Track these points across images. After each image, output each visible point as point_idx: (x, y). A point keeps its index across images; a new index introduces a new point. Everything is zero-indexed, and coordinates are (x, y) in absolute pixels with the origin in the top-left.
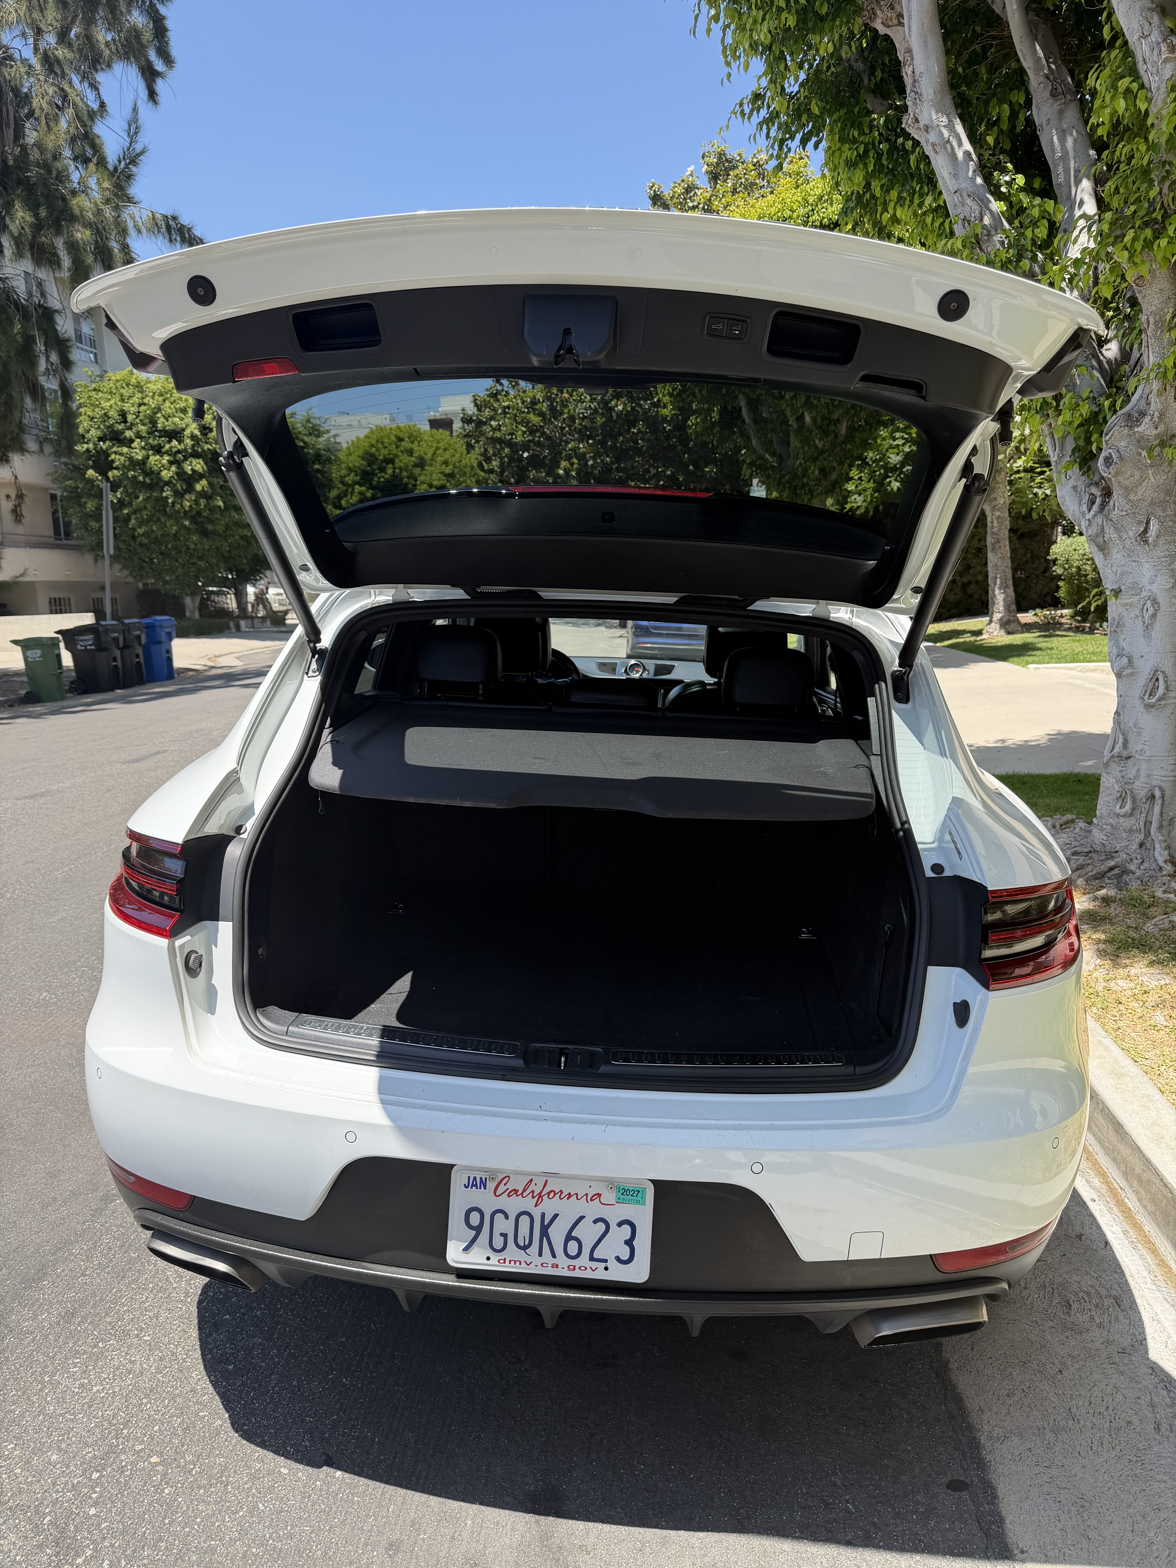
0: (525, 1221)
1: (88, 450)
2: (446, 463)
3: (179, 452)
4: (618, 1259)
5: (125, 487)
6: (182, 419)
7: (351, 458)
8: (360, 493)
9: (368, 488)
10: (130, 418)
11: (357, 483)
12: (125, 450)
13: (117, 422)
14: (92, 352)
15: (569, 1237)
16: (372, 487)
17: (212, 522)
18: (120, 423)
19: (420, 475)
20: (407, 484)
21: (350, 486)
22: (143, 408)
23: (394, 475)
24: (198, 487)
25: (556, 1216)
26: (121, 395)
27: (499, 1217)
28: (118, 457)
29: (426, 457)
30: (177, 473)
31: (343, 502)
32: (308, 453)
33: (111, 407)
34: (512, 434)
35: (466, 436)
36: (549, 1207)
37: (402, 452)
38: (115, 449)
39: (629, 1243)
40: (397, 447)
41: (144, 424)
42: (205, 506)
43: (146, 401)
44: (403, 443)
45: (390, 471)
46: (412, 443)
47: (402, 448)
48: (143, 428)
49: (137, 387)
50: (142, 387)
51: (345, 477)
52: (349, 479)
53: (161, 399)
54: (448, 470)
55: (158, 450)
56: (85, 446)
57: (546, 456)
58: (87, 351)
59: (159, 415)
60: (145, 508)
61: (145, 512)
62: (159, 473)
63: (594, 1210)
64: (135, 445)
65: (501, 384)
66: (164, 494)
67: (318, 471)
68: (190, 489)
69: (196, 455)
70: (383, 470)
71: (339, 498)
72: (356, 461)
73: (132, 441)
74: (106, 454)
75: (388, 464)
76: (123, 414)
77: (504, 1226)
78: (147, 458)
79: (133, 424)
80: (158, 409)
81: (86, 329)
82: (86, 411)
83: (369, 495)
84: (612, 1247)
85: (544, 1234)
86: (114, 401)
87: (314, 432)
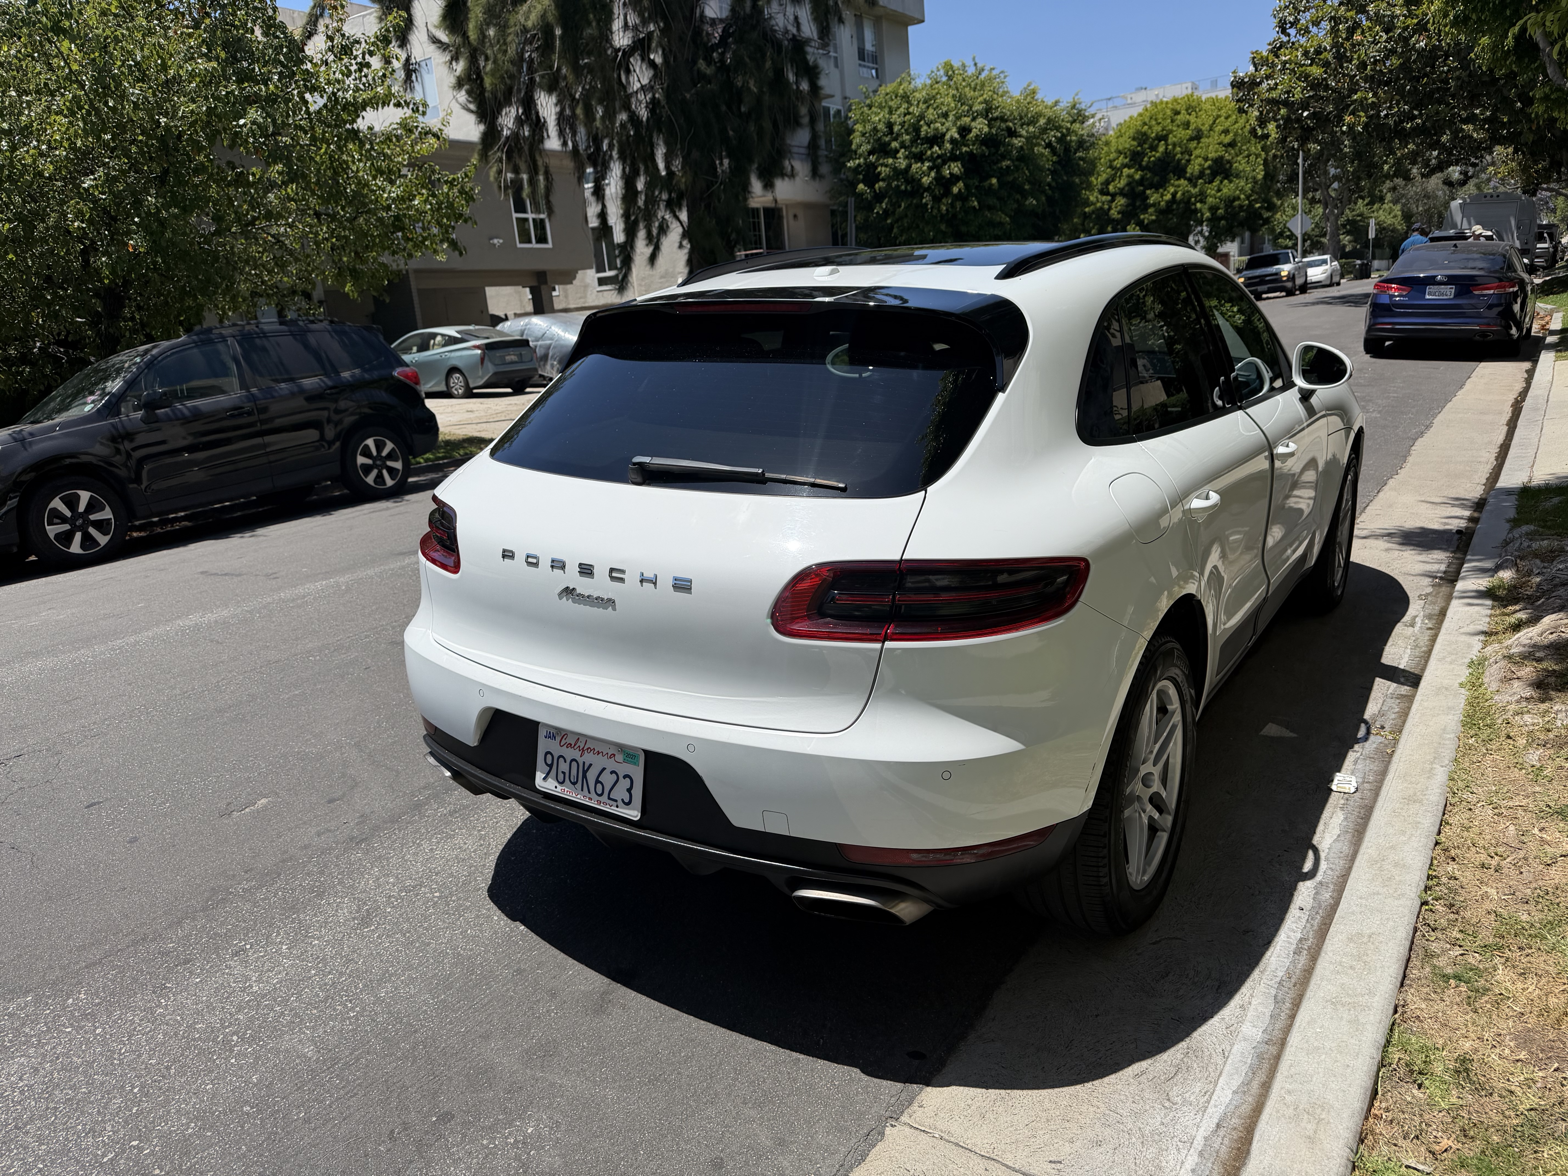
0: (574, 764)
1: (859, 165)
2: (1226, 132)
3: (939, 157)
4: (623, 800)
5: (890, 197)
6: (943, 124)
7: (1121, 140)
8: (1129, 176)
9: (1137, 170)
10: (896, 128)
12: (890, 161)
13: (884, 135)
14: (873, 68)
15: (597, 781)
16: (1141, 168)
17: (966, 224)
18: (887, 136)
19: (1195, 148)
20: (1180, 160)
21: (1119, 169)
22: (908, 117)
23: (1166, 152)
24: (955, 190)
25: (591, 765)
26: (890, 107)
27: (561, 760)
28: (883, 169)
29: (1203, 128)
30: (935, 179)
31: (1111, 187)
32: (1071, 141)
33: (880, 120)
34: (1288, 92)
35: (1238, 101)
36: (588, 758)
37: (1178, 126)
38: (881, 161)
39: (629, 790)
40: (1172, 121)
41: (908, 134)
42: (961, 208)
43: (911, 110)
44: (1179, 117)
45: (1161, 149)
46: (1190, 114)
47: (1178, 122)
48: (908, 137)
49: (903, 97)
50: (908, 97)
51: (1114, 160)
52: (1117, 164)
53: (924, 106)
54: (1227, 139)
55: (919, 157)
56: (857, 162)
57: (1331, 112)
58: (868, 67)
59: (922, 123)
60: (906, 216)
61: (905, 220)
62: (920, 180)
63: (611, 765)
64: (900, 155)
65: (1289, 35)
66: (924, 201)
67: (1081, 159)
68: (947, 192)
69: (954, 158)
70: (1154, 148)
71: (1107, 183)
72: (1127, 143)
73: (897, 151)
74: (874, 166)
75: (1160, 141)
76: (890, 125)
77: (564, 767)
78: (909, 166)
79: (899, 135)
80: (922, 117)
81: (869, 47)
82: (859, 127)
83: (1137, 177)
84: (620, 792)
85: (584, 776)
86: (883, 114)
87: (1079, 116)
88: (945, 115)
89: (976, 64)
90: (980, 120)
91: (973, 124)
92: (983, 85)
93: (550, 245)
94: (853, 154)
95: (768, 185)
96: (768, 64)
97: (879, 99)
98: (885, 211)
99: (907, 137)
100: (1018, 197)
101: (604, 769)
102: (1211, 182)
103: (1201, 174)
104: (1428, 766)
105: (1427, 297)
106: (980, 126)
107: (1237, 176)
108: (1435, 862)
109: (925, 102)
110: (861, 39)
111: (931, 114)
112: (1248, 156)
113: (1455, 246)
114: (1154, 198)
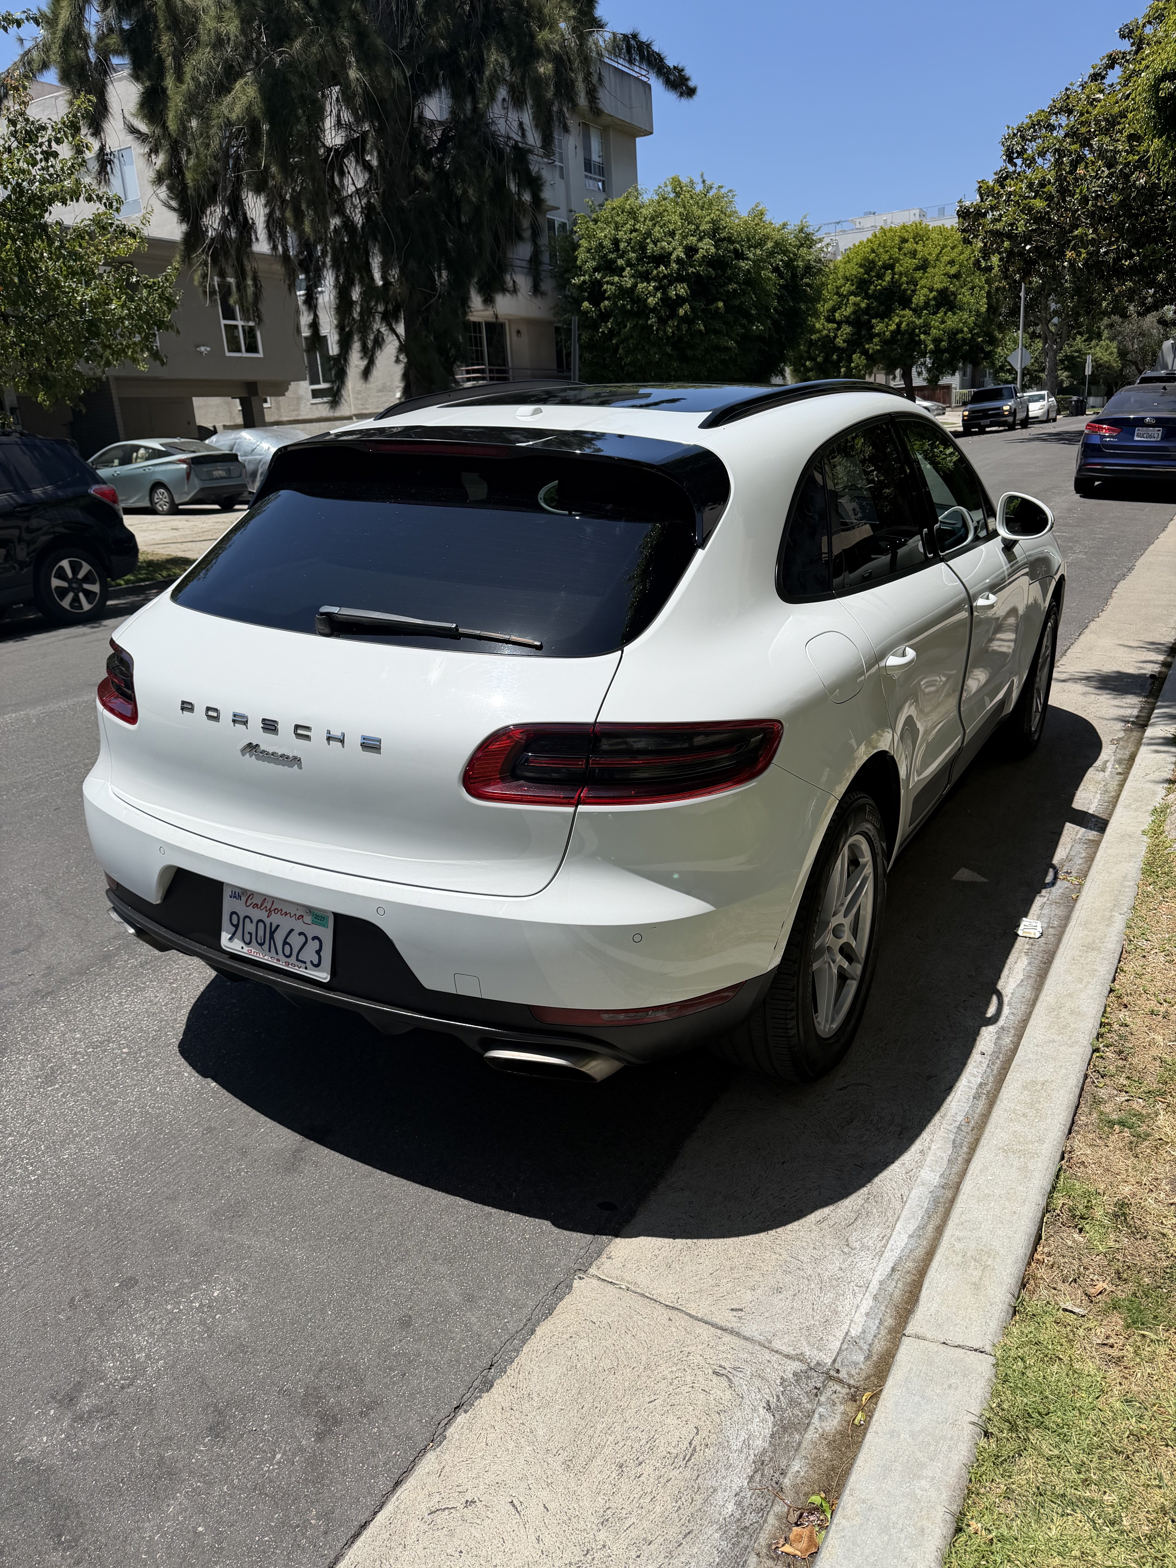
0: (261, 925)
1: (584, 282)
2: (952, 262)
3: (665, 277)
4: (311, 962)
5: (615, 317)
6: (669, 243)
7: (849, 266)
8: (855, 304)
9: (863, 298)
10: (622, 245)
11: (852, 293)
12: (616, 279)
13: (610, 252)
14: (600, 181)
15: (285, 943)
16: (867, 296)
17: (692, 347)
18: (612, 253)
19: (921, 278)
20: (905, 290)
21: (845, 296)
22: (634, 234)
25: (278, 926)
26: (616, 223)
27: (247, 920)
28: (609, 286)
29: (930, 258)
30: (661, 299)
31: (837, 315)
32: (798, 267)
33: (605, 236)
34: (1012, 225)
35: (963, 231)
36: (275, 919)
37: (905, 255)
38: (607, 279)
39: (318, 952)
40: (900, 249)
41: (634, 251)
42: (687, 331)
43: (637, 227)
44: (906, 245)
45: (888, 278)
46: (917, 244)
47: (905, 250)
48: (634, 255)
49: (630, 213)
50: (635, 213)
51: (841, 287)
52: (844, 290)
53: (650, 223)
54: (953, 271)
55: (645, 277)
56: (582, 278)
57: (1053, 247)
58: (595, 179)
59: (648, 241)
60: (632, 336)
61: (631, 341)
62: (646, 300)
63: (299, 926)
64: (625, 273)
65: (1015, 165)
66: (649, 322)
67: (807, 285)
68: (673, 314)
69: (680, 279)
70: (880, 277)
71: (834, 310)
72: (854, 270)
73: (623, 269)
74: (599, 283)
75: (887, 269)
76: (616, 242)
77: (250, 927)
78: (635, 285)
79: (625, 252)
80: (649, 234)
81: (595, 158)
82: (584, 243)
83: (863, 305)
84: (309, 954)
85: (272, 937)
86: (609, 231)
87: (806, 240)
88: (672, 234)
89: (704, 181)
90: (707, 240)
91: (700, 244)
92: (711, 204)
93: (261, 355)
94: (578, 270)
95: (488, 300)
96: (488, 172)
97: (604, 213)
98: (611, 331)
100: (745, 321)
101: (292, 930)
102: (935, 313)
103: (927, 305)
104: (1108, 914)
105: (1136, 438)
106: (707, 247)
107: (961, 308)
108: (1108, 1009)
109: (652, 219)
110: (587, 149)
111: (657, 232)
112: (973, 288)
113: (1164, 388)
114: (879, 327)
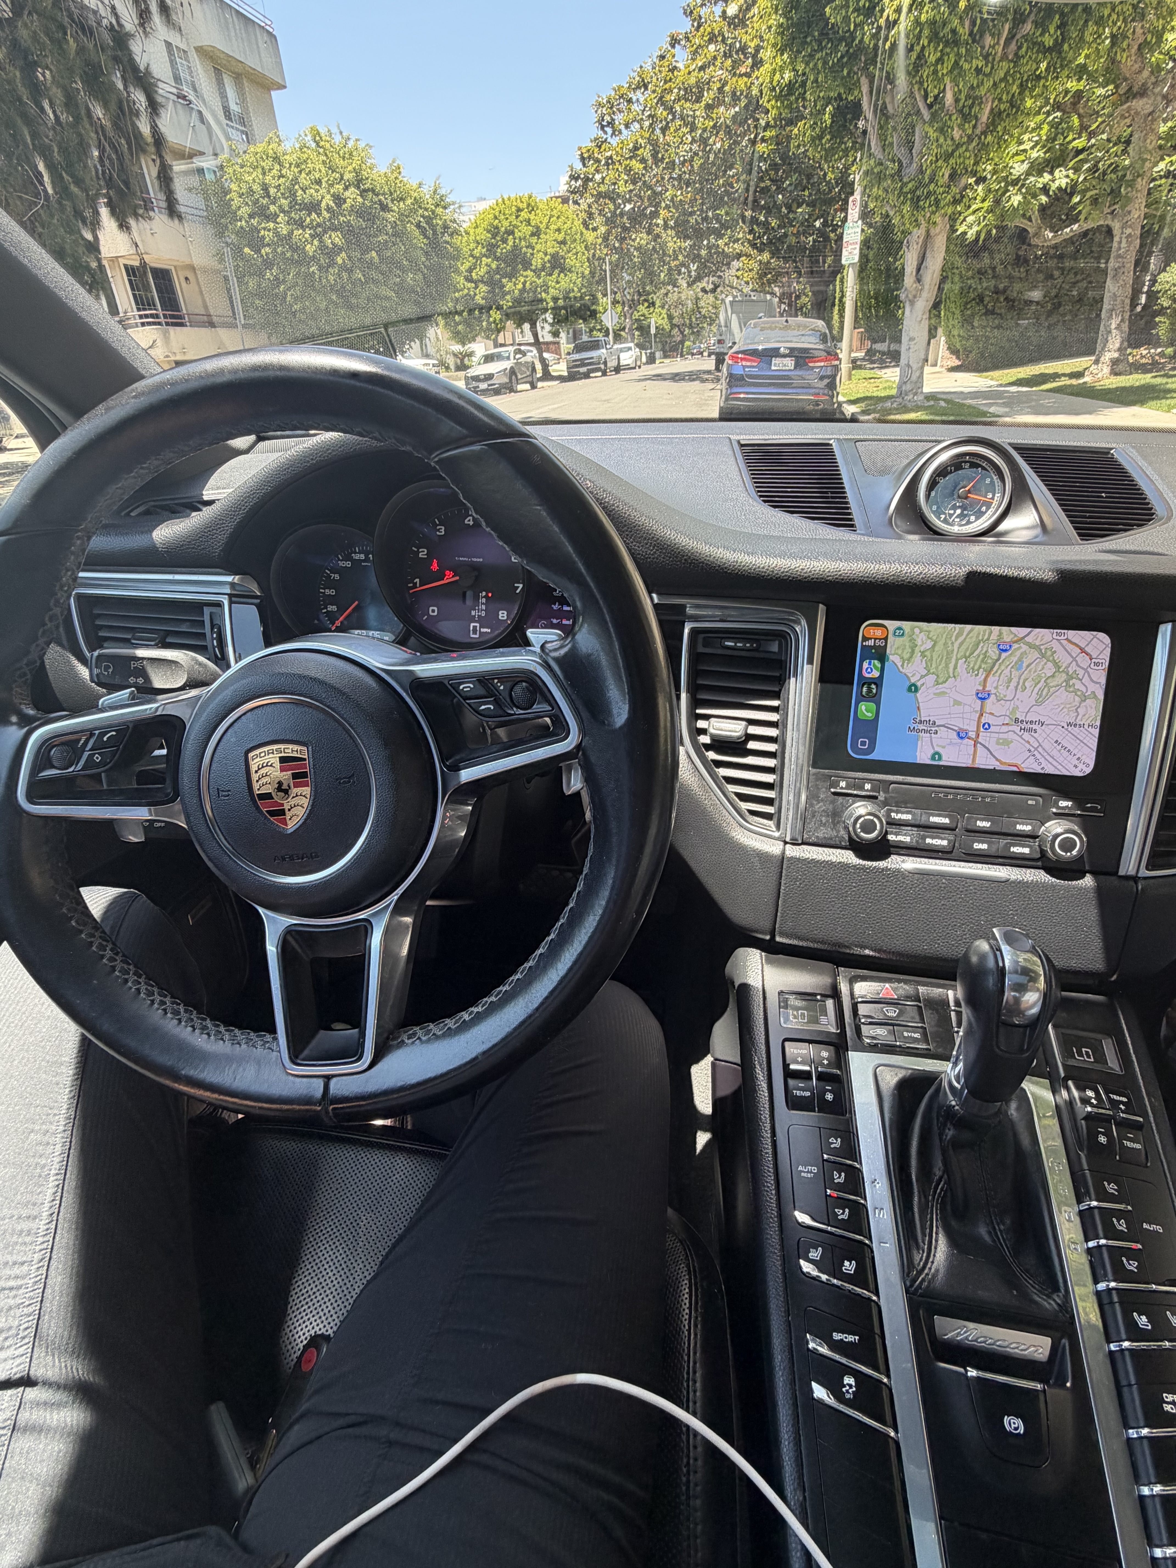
1: (241, 228)
2: (559, 230)
3: (318, 225)
5: (278, 264)
6: (317, 191)
7: (478, 231)
8: (487, 265)
9: (493, 260)
10: (272, 191)
11: (485, 256)
12: (272, 225)
13: (261, 197)
14: (241, 130)
16: (497, 259)
17: (355, 295)
18: (264, 198)
19: (537, 243)
20: (525, 253)
21: (478, 258)
22: (282, 180)
23: (515, 246)
24: (339, 261)
26: (262, 168)
28: (267, 233)
29: (541, 226)
30: (319, 247)
31: (473, 274)
32: (437, 224)
33: (254, 181)
34: (614, 186)
35: (572, 194)
37: (521, 222)
38: (263, 225)
40: (517, 217)
41: (286, 199)
42: (347, 279)
43: (284, 173)
44: (522, 214)
45: (511, 243)
46: (530, 213)
49: (274, 158)
50: (279, 159)
51: (474, 250)
52: (477, 253)
53: (296, 170)
54: (560, 237)
55: (300, 224)
56: (239, 223)
57: (646, 208)
58: (238, 129)
59: (297, 187)
60: (297, 284)
61: (297, 288)
62: (304, 248)
65: (606, 133)
66: (311, 269)
67: (447, 243)
68: (332, 263)
69: (333, 228)
70: (504, 241)
71: (470, 270)
72: (482, 234)
73: (277, 216)
74: (256, 230)
75: (509, 234)
76: (265, 188)
78: (291, 232)
79: (276, 198)
80: (295, 181)
81: (234, 107)
82: (234, 187)
83: (494, 266)
86: (257, 175)
87: (441, 203)
88: (318, 182)
89: (341, 133)
90: (352, 189)
91: (347, 194)
92: (351, 154)
94: (234, 216)
97: (250, 158)
98: (276, 278)
99: (283, 201)
100: (399, 272)
102: (551, 275)
103: (543, 268)
105: (773, 368)
106: (353, 196)
107: (570, 271)
109: (297, 165)
110: (223, 96)
111: (304, 179)
112: (577, 253)
114: (509, 286)
